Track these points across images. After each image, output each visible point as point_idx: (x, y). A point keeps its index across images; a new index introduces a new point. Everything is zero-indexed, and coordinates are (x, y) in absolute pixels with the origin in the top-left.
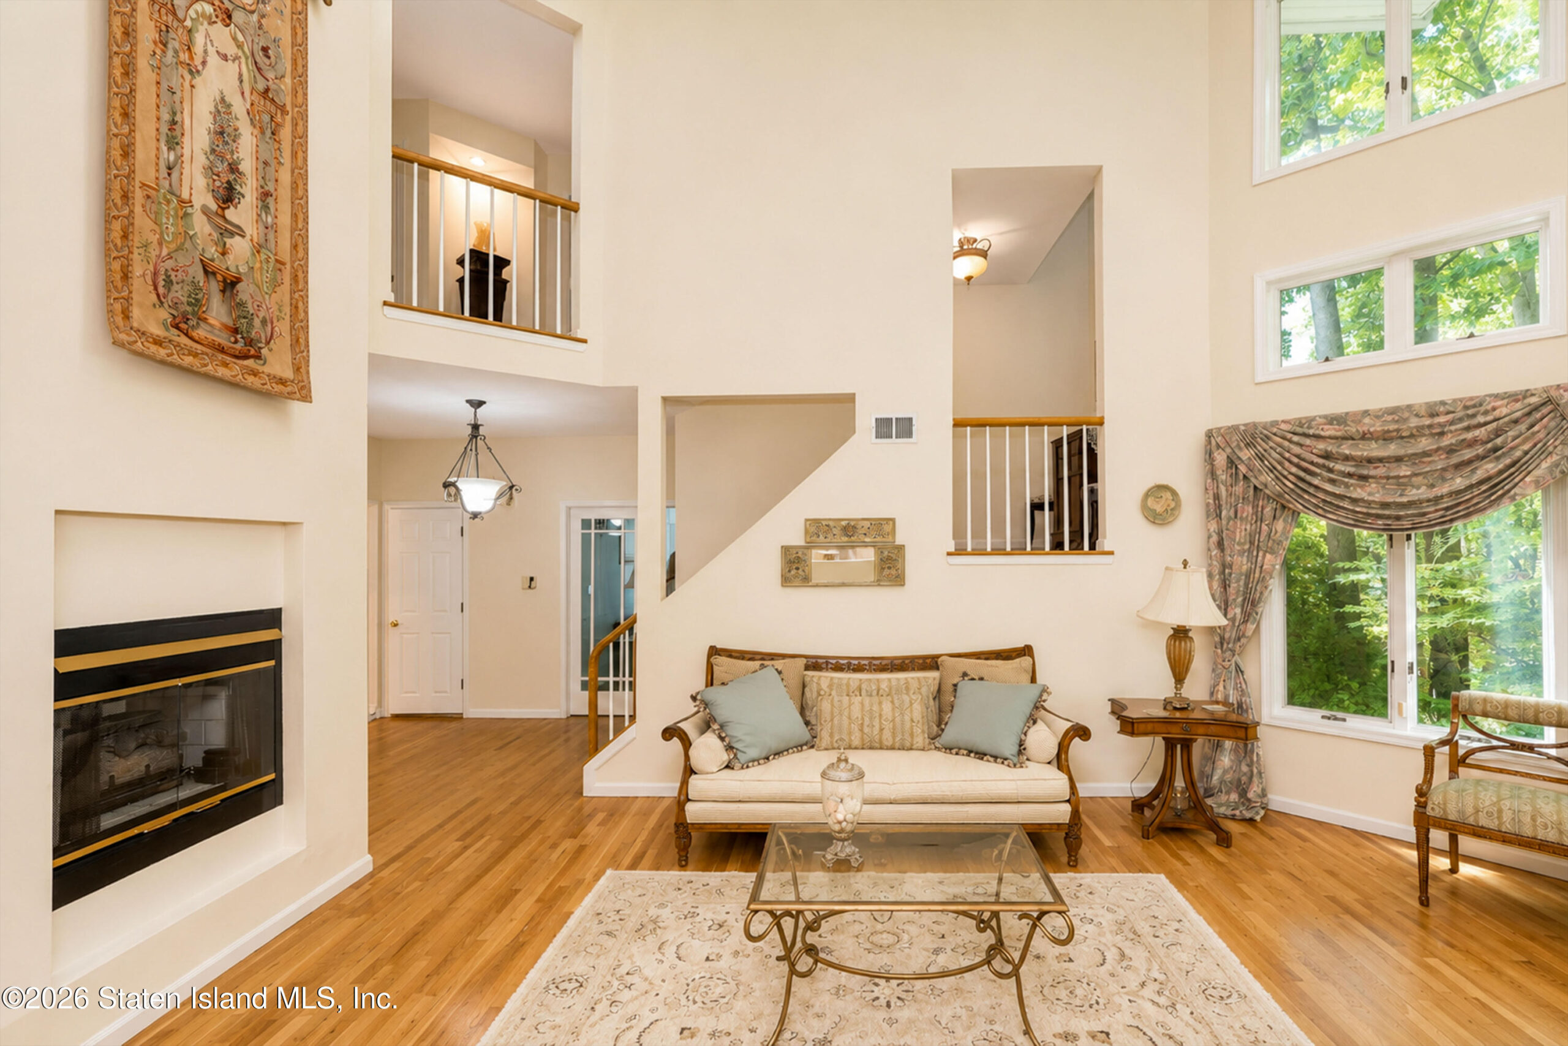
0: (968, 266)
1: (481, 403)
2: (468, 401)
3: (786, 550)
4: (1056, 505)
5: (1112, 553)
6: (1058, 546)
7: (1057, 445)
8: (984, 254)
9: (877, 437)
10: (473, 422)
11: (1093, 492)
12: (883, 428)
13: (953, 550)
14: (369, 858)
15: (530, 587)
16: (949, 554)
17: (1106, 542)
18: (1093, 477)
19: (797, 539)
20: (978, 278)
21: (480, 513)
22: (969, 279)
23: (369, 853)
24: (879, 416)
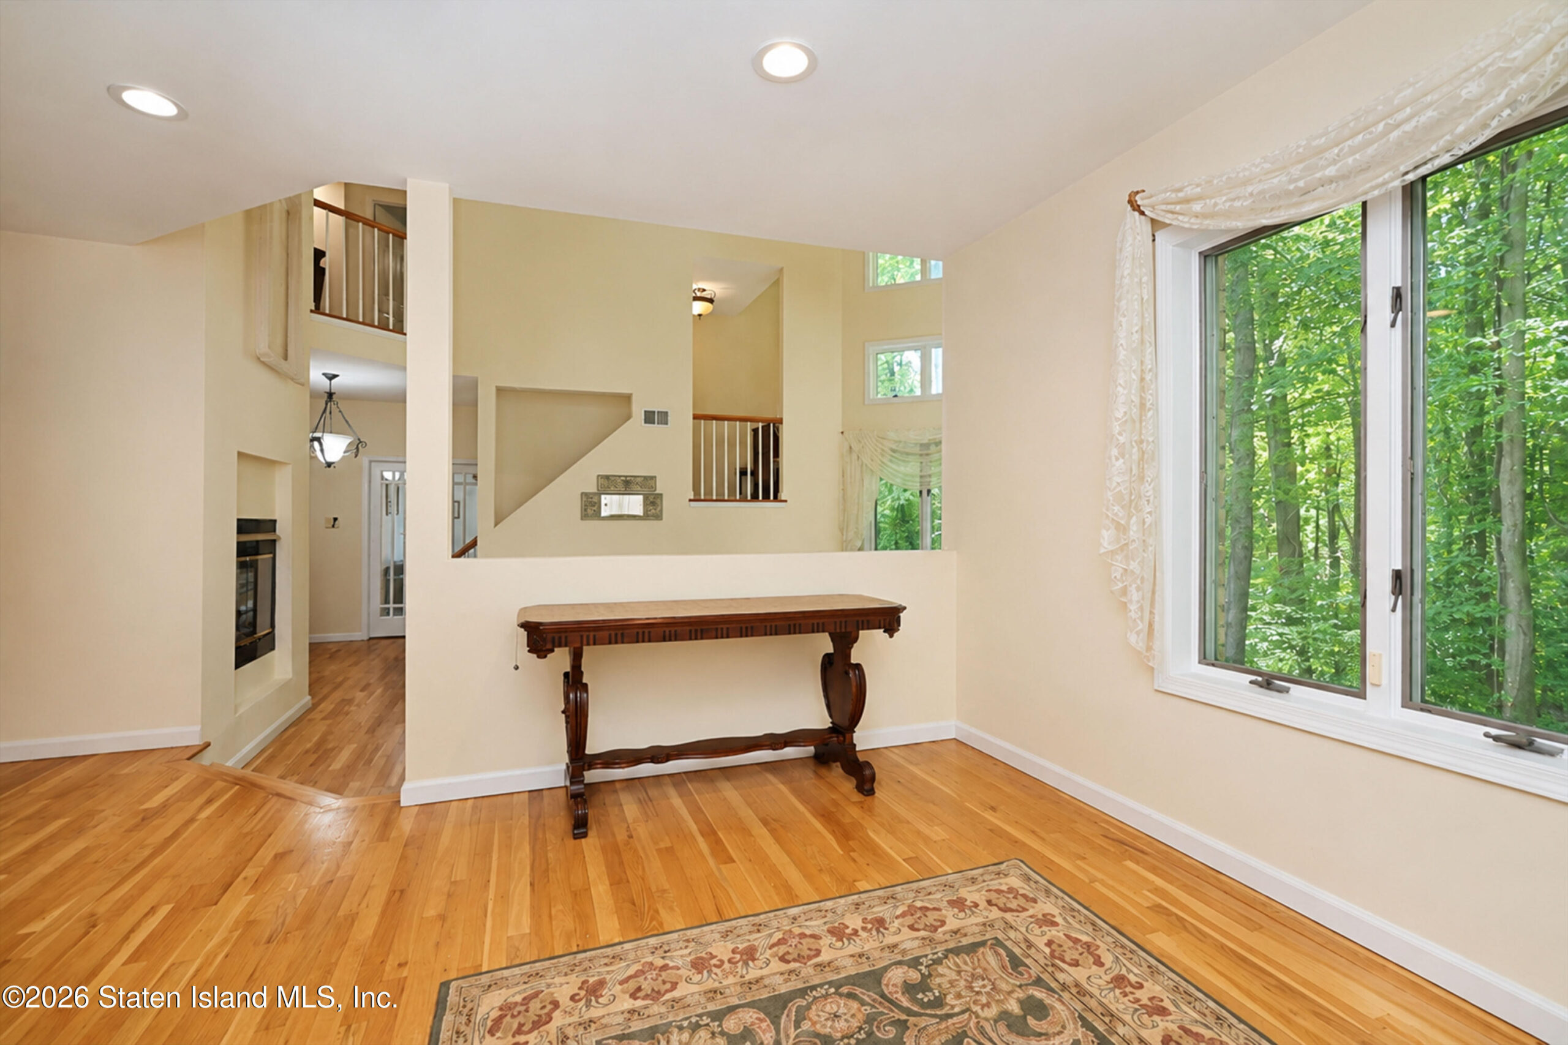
0: (699, 307)
1: (335, 376)
2: (324, 374)
3: (584, 495)
4: (754, 473)
5: (786, 501)
6: (755, 497)
7: (755, 431)
8: (711, 301)
9: (646, 422)
10: (328, 390)
11: (776, 463)
12: (649, 417)
13: (692, 497)
14: (309, 697)
15: (333, 526)
16: (690, 500)
17: (783, 495)
18: (777, 454)
19: (592, 489)
20: (707, 315)
21: (333, 463)
22: (700, 315)
23: (310, 694)
24: (647, 409)
